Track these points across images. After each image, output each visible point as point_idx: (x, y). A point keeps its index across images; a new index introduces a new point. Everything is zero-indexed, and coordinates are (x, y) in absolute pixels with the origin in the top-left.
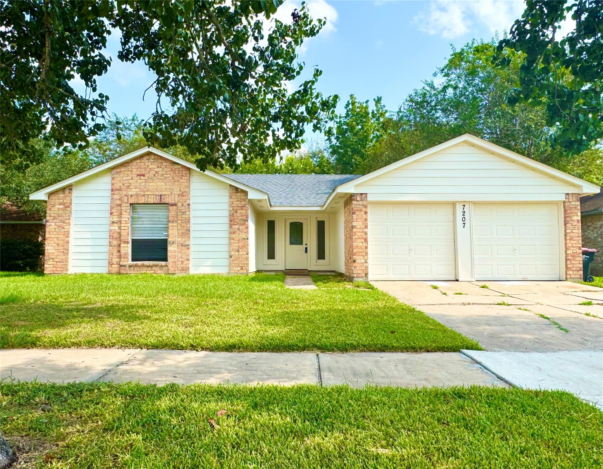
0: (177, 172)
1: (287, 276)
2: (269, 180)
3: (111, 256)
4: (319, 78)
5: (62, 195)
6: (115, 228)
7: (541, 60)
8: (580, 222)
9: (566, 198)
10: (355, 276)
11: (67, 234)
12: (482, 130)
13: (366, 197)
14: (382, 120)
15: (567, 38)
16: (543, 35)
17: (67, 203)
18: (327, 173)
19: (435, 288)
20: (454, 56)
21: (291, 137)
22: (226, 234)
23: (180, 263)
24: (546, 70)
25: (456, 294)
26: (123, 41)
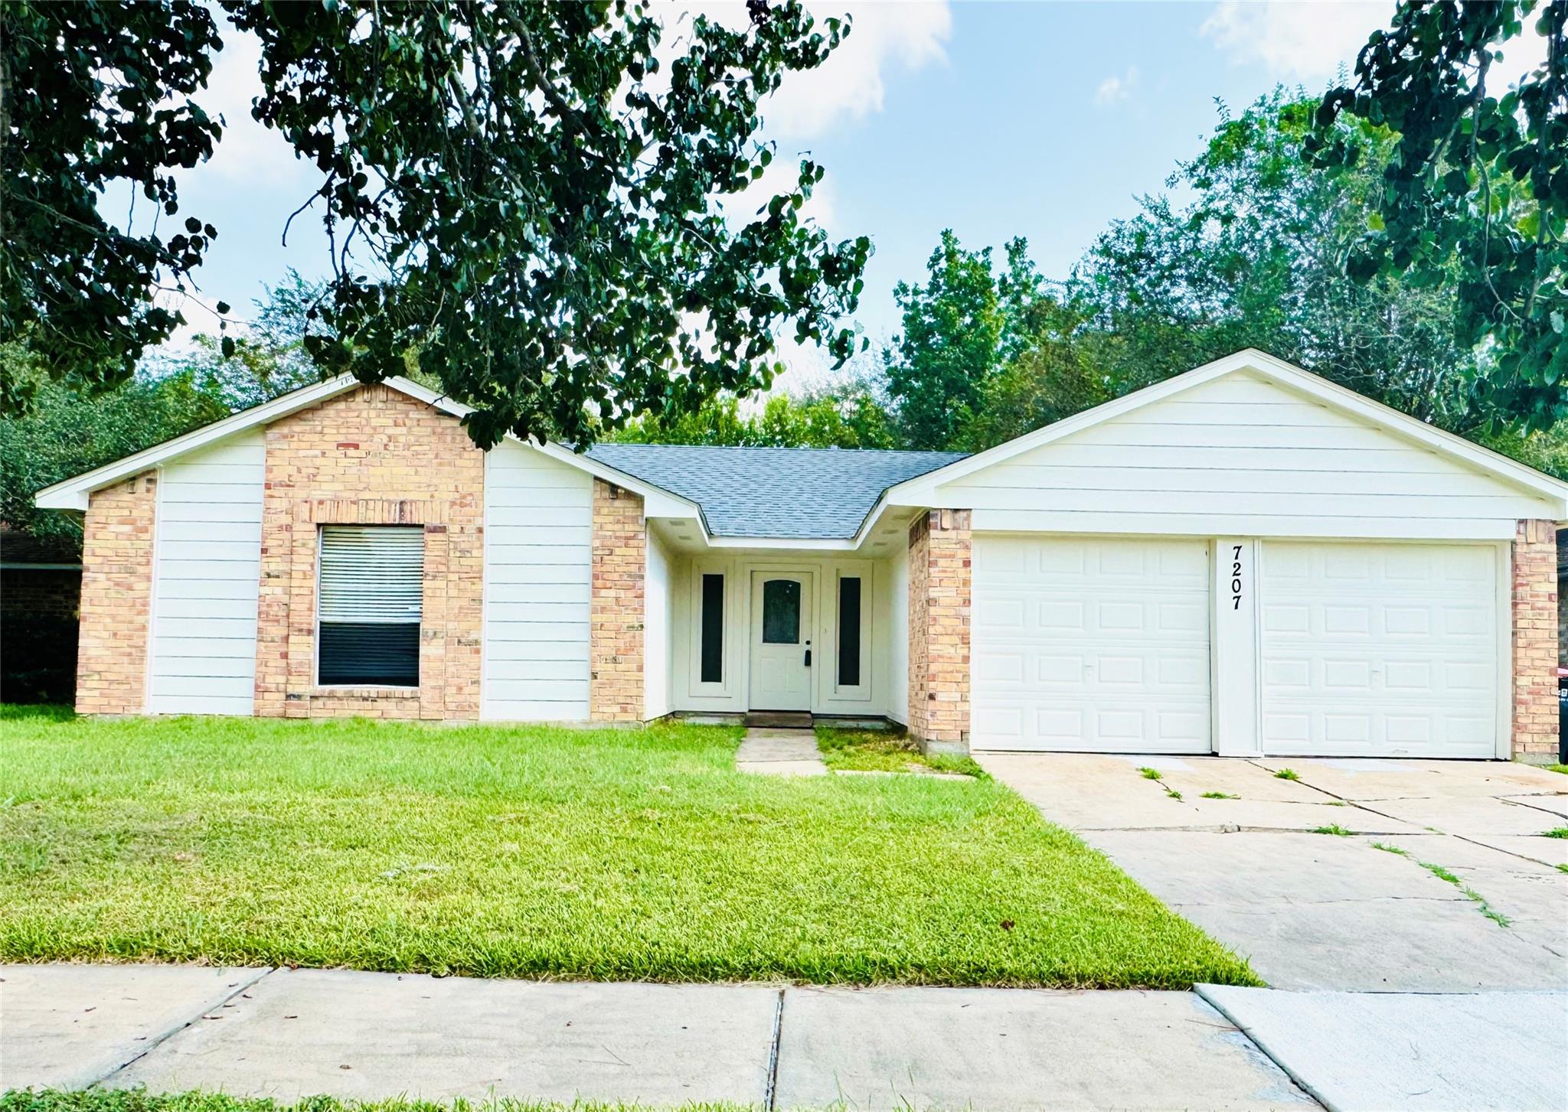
0: (449, 438)
1: (751, 730)
2: (711, 463)
3: (263, 669)
4: (815, 187)
5: (127, 497)
6: (275, 590)
7: (1445, 152)
8: (1555, 598)
9: (1519, 533)
10: (933, 737)
11: (142, 606)
12: (1294, 336)
13: (968, 518)
14: (1026, 300)
15: (1521, 90)
16: (1452, 78)
17: (142, 518)
18: (877, 446)
19: (1152, 776)
20: (1222, 132)
21: (733, 357)
22: (583, 614)
23: (454, 690)
24: (1457, 184)
25: (1208, 796)
26: (266, 68)
